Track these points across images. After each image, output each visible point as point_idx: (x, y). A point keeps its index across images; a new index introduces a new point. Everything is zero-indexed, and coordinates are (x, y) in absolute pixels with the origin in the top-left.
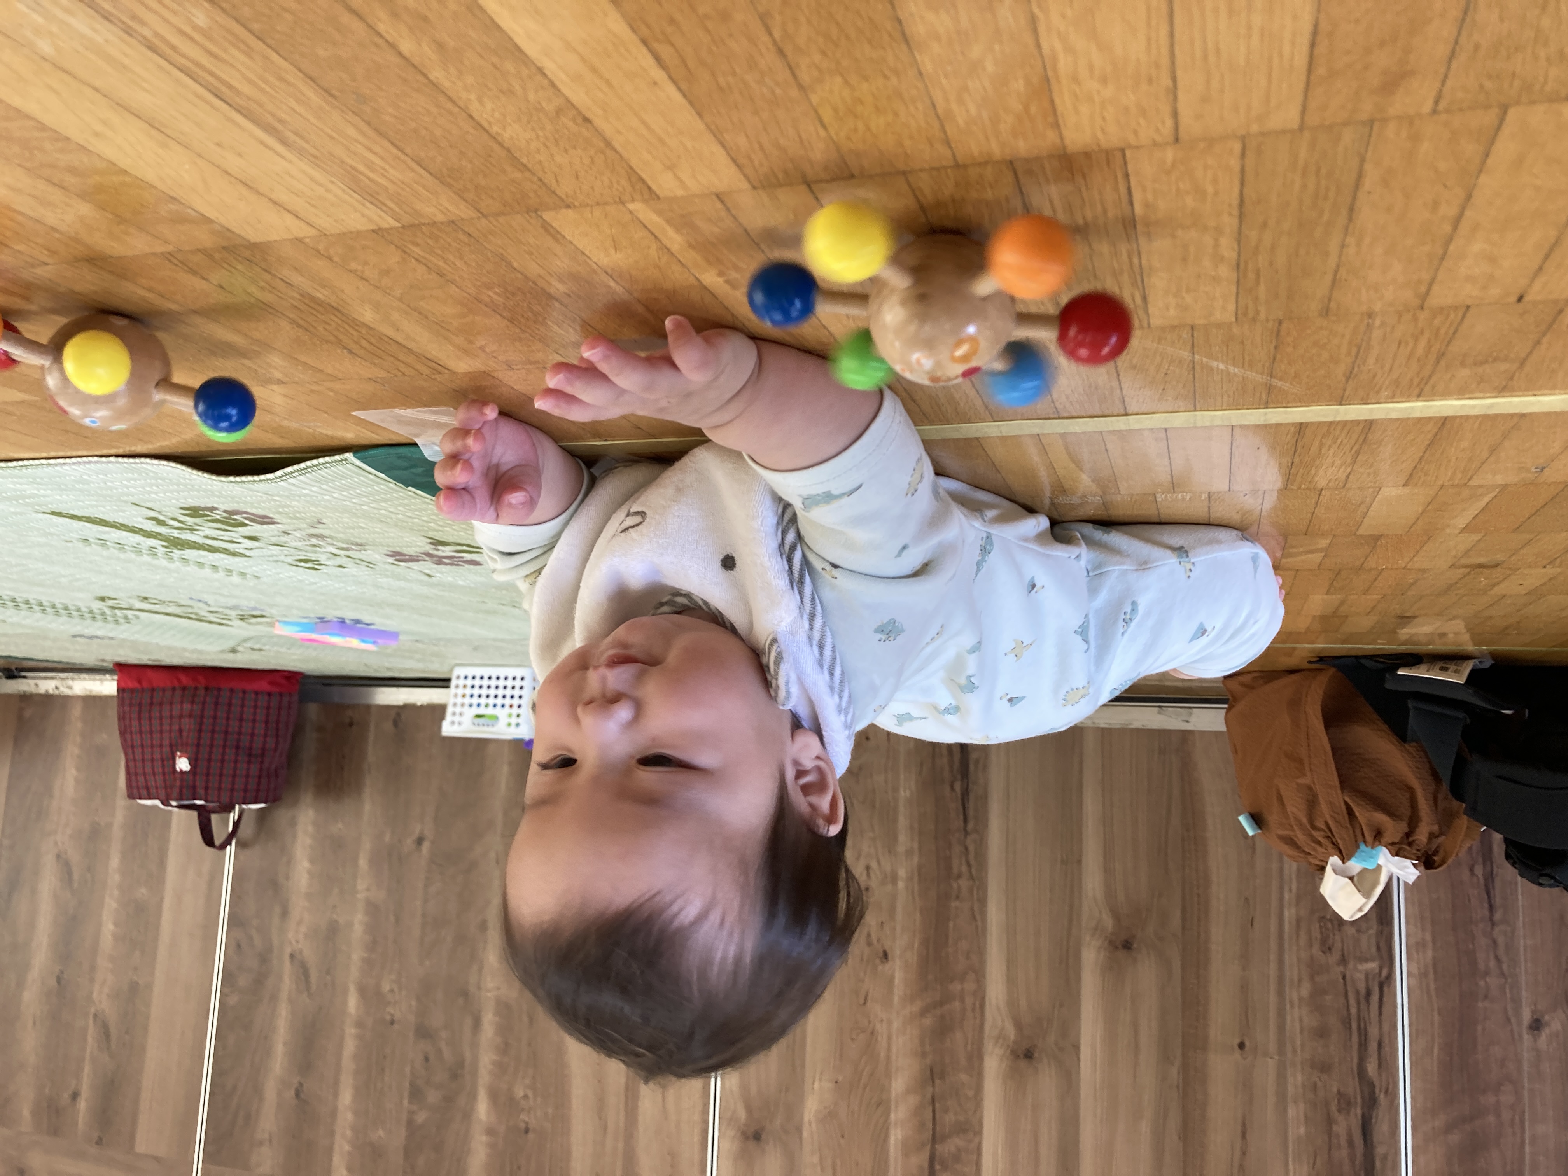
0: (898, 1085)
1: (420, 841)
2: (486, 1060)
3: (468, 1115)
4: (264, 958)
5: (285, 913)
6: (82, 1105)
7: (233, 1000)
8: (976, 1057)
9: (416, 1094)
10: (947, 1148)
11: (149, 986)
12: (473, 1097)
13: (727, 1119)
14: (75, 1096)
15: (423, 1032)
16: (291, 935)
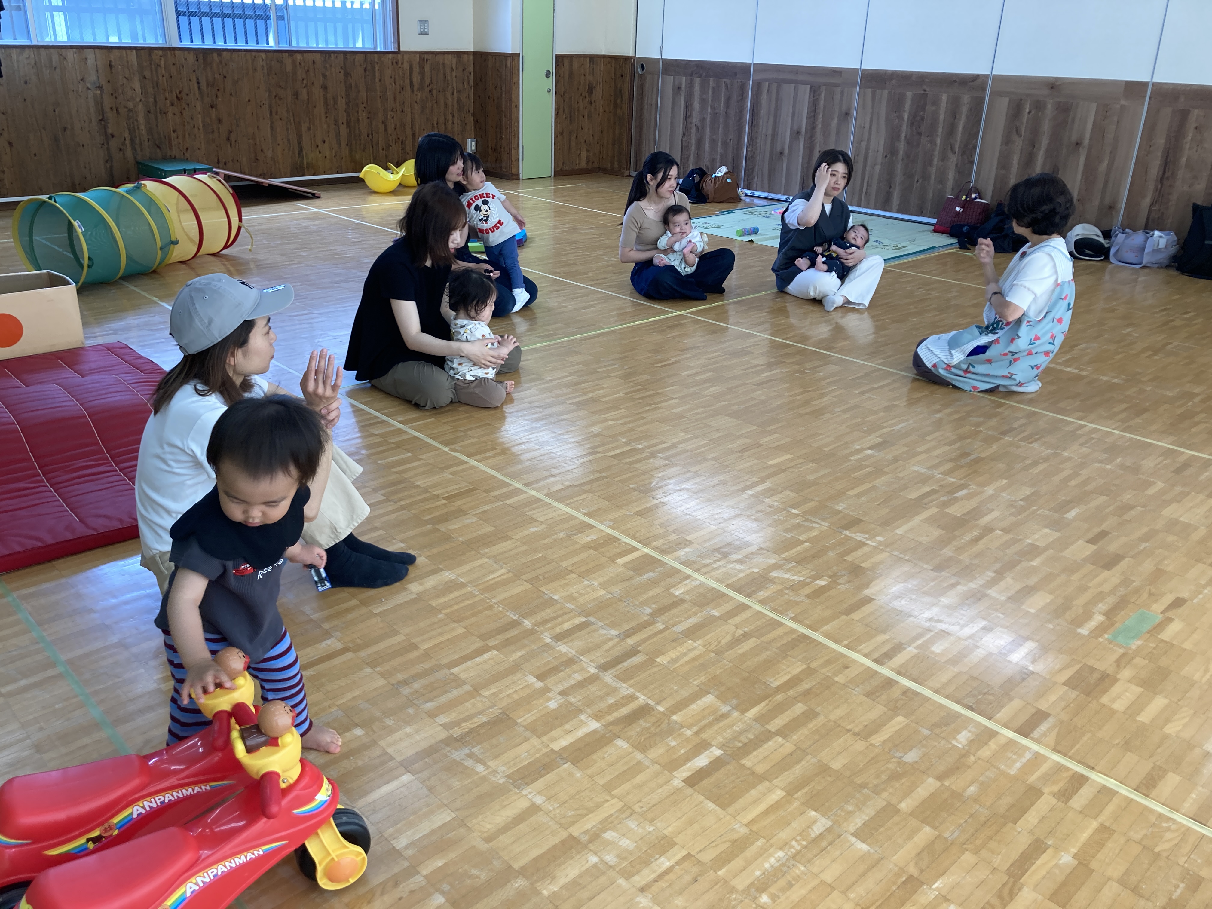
0: (819, 126)
1: (917, 181)
2: (904, 127)
3: (910, 114)
4: (963, 153)
5: (957, 165)
6: (1027, 110)
7: (974, 141)
8: (806, 132)
9: (922, 119)
10: (813, 114)
11: (1002, 145)
12: (908, 119)
13: (852, 117)
14: (1029, 113)
15: (920, 134)
16: (955, 159)
